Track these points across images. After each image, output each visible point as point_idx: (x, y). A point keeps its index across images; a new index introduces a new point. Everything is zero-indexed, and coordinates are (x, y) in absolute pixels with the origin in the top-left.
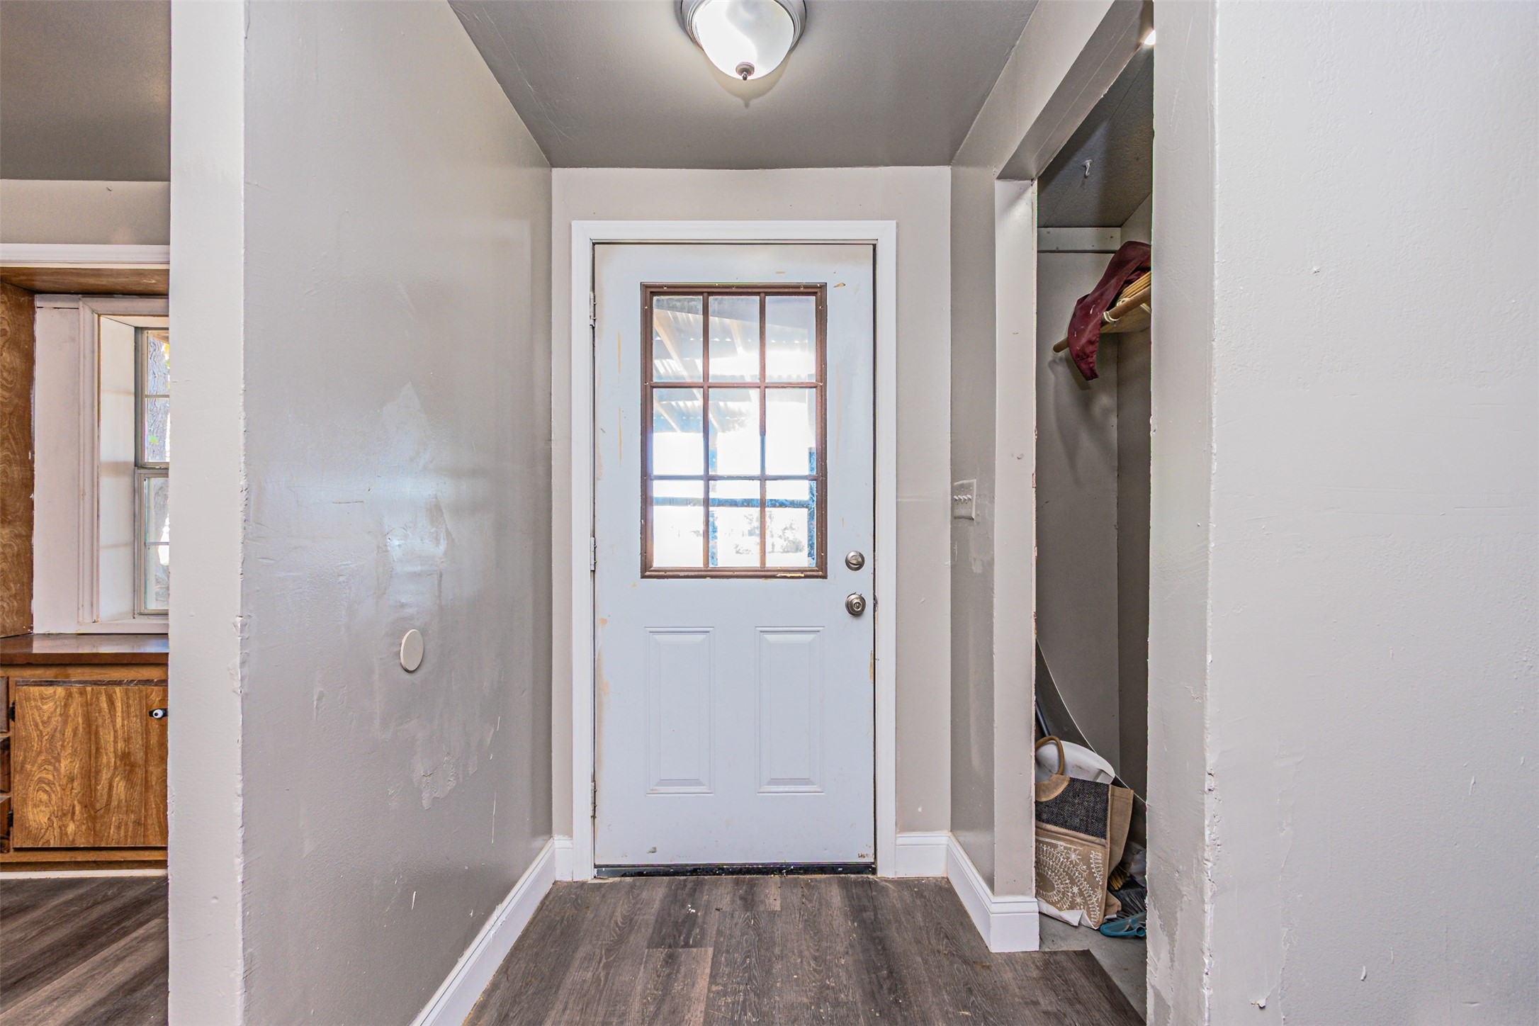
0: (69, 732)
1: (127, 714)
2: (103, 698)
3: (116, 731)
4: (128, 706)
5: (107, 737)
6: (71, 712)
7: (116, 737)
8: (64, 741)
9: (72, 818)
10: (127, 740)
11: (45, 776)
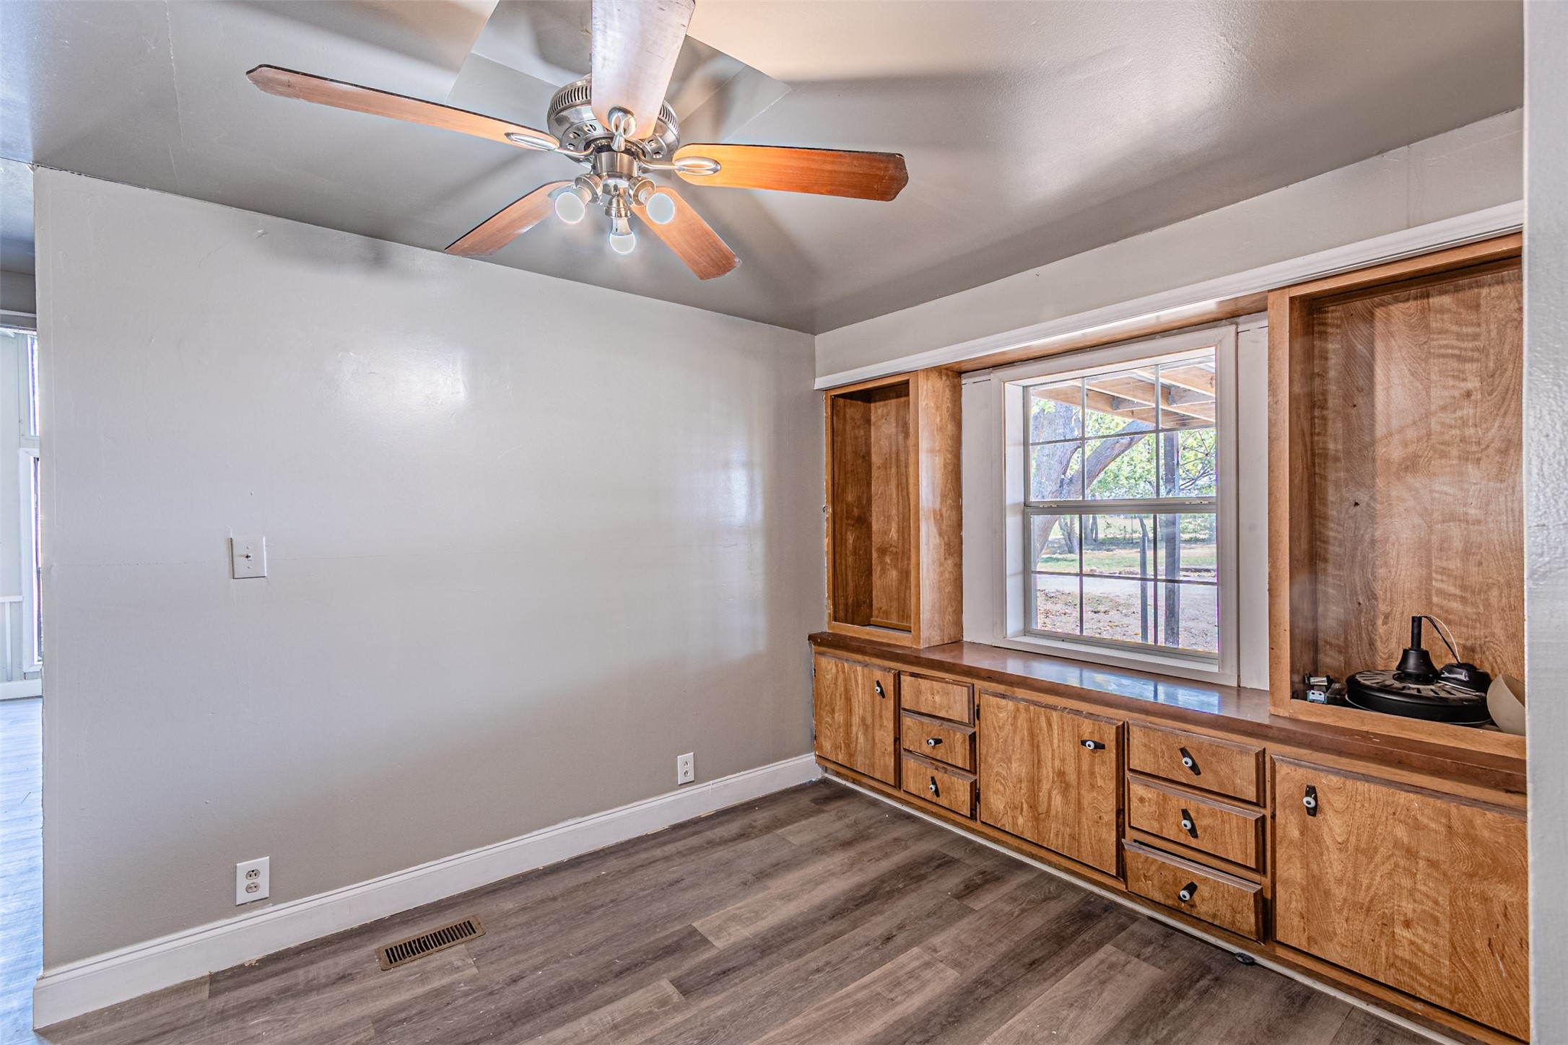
0: (1017, 740)
1: (1062, 739)
2: (1043, 719)
3: (1053, 750)
4: (1063, 731)
5: (1046, 753)
6: (1019, 724)
7: (1053, 755)
8: (1014, 747)
9: (1021, 813)
10: (1063, 760)
11: (1001, 771)
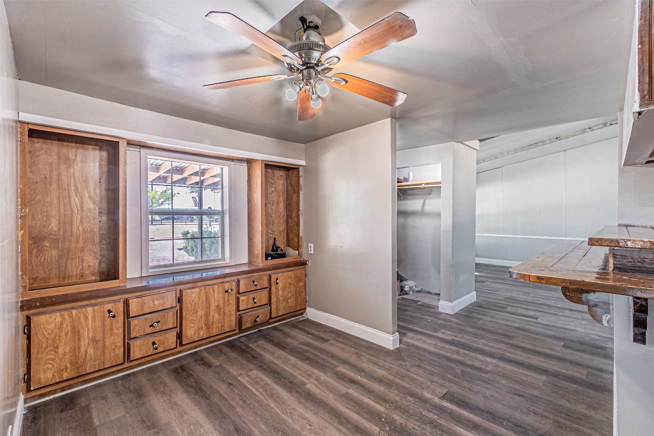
0: (200, 302)
1: (218, 293)
2: (211, 289)
3: (215, 299)
4: (219, 290)
5: (212, 301)
6: (201, 296)
7: (215, 301)
8: (199, 306)
9: (202, 330)
10: (218, 301)
11: (193, 318)
